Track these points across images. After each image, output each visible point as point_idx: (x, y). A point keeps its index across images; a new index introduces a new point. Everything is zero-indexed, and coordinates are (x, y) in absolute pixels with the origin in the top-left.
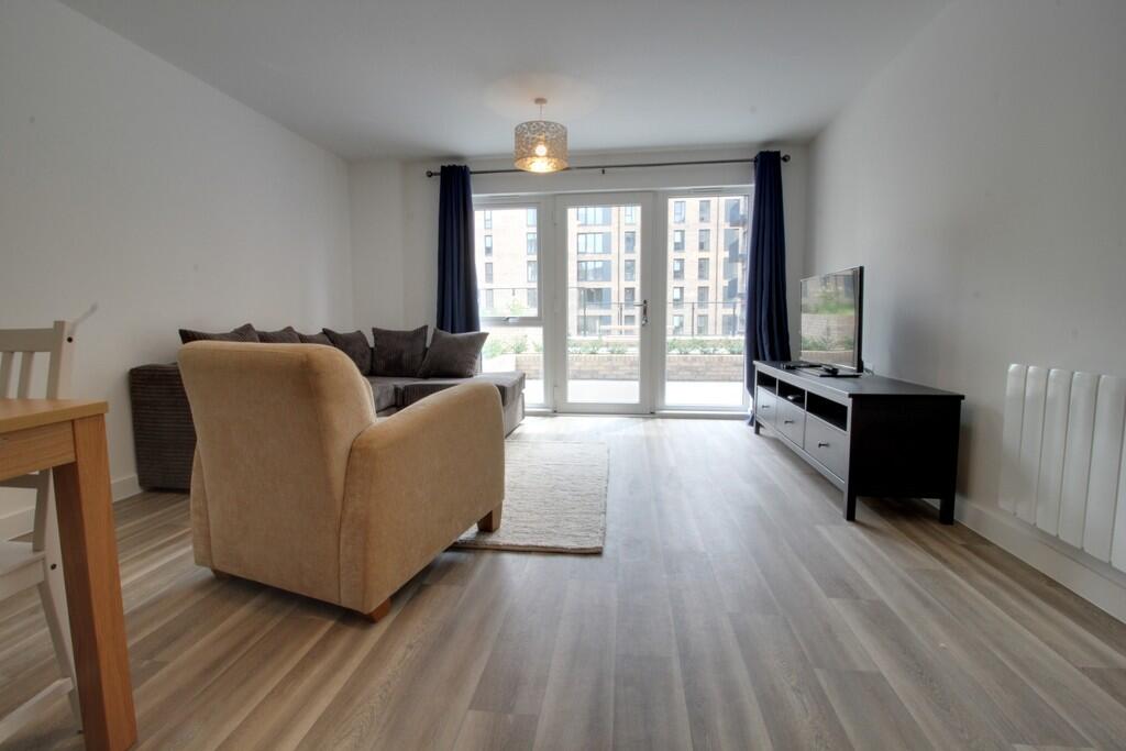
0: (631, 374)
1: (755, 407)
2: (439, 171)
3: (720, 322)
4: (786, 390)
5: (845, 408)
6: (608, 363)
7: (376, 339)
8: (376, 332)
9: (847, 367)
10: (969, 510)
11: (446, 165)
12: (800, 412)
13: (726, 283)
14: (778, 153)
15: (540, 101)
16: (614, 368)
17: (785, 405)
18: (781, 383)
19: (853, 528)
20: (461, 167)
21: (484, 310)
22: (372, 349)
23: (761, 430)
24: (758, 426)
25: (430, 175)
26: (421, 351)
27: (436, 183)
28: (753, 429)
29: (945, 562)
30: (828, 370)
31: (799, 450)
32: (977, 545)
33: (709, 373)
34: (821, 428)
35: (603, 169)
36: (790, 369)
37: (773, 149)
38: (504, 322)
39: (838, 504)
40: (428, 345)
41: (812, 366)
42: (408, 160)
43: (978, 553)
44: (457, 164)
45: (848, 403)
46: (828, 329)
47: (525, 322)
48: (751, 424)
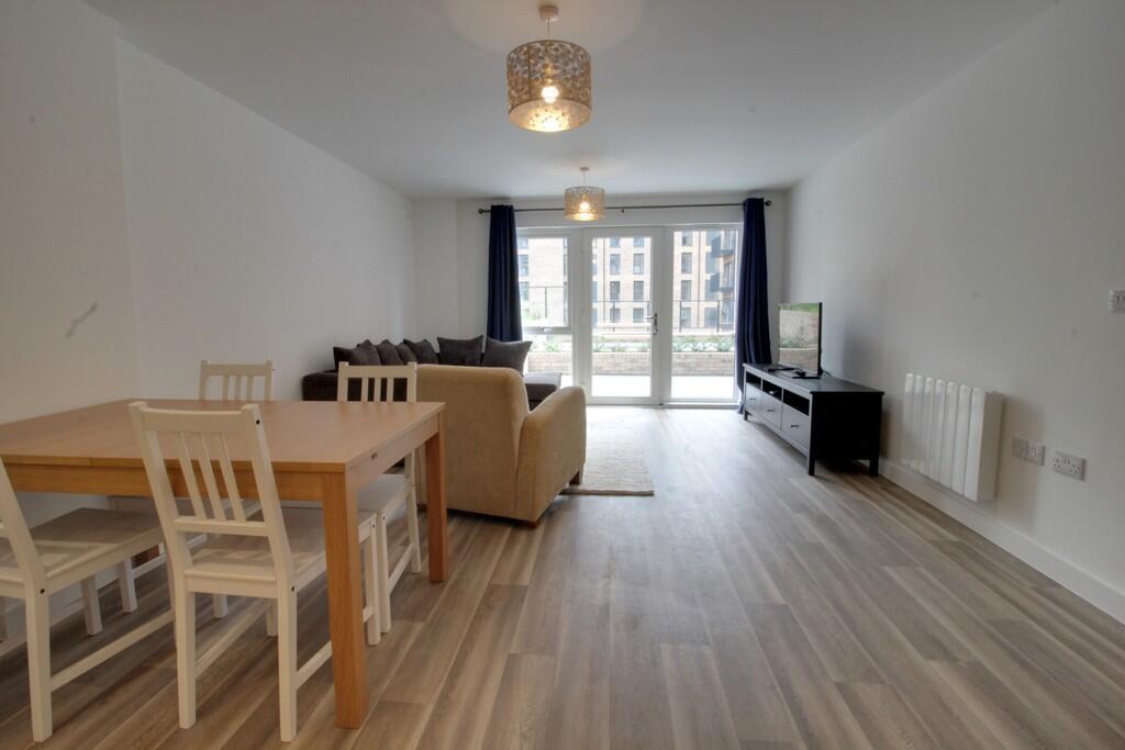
0: (632, 369)
1: (744, 399)
2: (489, 208)
3: (702, 316)
4: (768, 387)
5: (808, 401)
6: (611, 360)
7: (441, 346)
8: (440, 340)
9: (812, 372)
10: (887, 467)
11: (495, 204)
12: (778, 403)
13: (708, 277)
14: (762, 200)
15: (584, 169)
16: (616, 365)
17: (768, 398)
18: (764, 381)
19: (812, 479)
20: (507, 207)
21: (526, 321)
22: (438, 354)
23: (749, 417)
24: (747, 414)
25: (481, 211)
26: (479, 356)
27: (487, 218)
28: (742, 416)
29: (867, 495)
30: (798, 373)
31: (777, 431)
32: (890, 487)
33: (699, 369)
34: (793, 415)
35: (623, 209)
36: (771, 371)
37: (759, 196)
38: (540, 330)
39: (803, 464)
40: (483, 351)
41: (787, 369)
42: (462, 201)
43: (889, 492)
44: (505, 204)
45: (810, 397)
46: (802, 329)
47: (557, 331)
48: (741, 412)
